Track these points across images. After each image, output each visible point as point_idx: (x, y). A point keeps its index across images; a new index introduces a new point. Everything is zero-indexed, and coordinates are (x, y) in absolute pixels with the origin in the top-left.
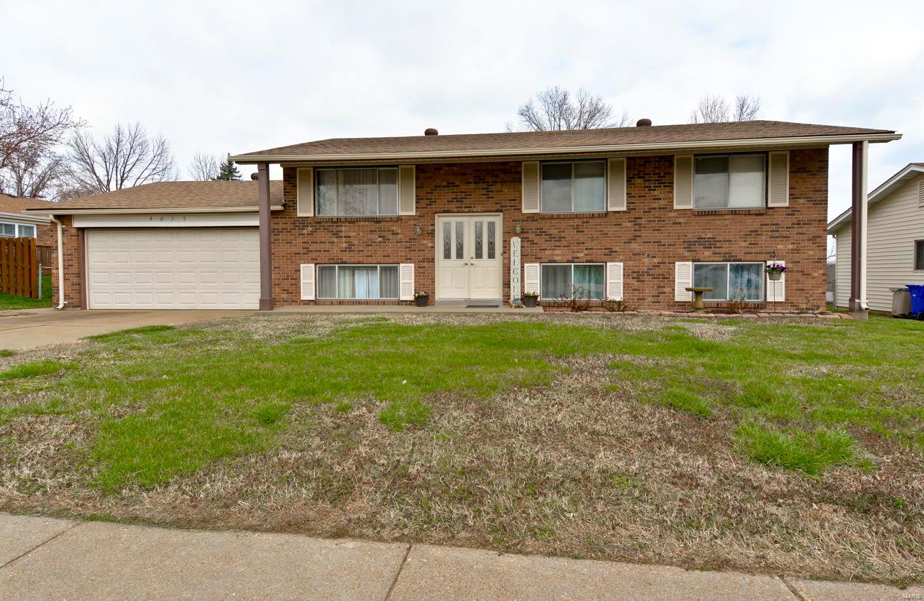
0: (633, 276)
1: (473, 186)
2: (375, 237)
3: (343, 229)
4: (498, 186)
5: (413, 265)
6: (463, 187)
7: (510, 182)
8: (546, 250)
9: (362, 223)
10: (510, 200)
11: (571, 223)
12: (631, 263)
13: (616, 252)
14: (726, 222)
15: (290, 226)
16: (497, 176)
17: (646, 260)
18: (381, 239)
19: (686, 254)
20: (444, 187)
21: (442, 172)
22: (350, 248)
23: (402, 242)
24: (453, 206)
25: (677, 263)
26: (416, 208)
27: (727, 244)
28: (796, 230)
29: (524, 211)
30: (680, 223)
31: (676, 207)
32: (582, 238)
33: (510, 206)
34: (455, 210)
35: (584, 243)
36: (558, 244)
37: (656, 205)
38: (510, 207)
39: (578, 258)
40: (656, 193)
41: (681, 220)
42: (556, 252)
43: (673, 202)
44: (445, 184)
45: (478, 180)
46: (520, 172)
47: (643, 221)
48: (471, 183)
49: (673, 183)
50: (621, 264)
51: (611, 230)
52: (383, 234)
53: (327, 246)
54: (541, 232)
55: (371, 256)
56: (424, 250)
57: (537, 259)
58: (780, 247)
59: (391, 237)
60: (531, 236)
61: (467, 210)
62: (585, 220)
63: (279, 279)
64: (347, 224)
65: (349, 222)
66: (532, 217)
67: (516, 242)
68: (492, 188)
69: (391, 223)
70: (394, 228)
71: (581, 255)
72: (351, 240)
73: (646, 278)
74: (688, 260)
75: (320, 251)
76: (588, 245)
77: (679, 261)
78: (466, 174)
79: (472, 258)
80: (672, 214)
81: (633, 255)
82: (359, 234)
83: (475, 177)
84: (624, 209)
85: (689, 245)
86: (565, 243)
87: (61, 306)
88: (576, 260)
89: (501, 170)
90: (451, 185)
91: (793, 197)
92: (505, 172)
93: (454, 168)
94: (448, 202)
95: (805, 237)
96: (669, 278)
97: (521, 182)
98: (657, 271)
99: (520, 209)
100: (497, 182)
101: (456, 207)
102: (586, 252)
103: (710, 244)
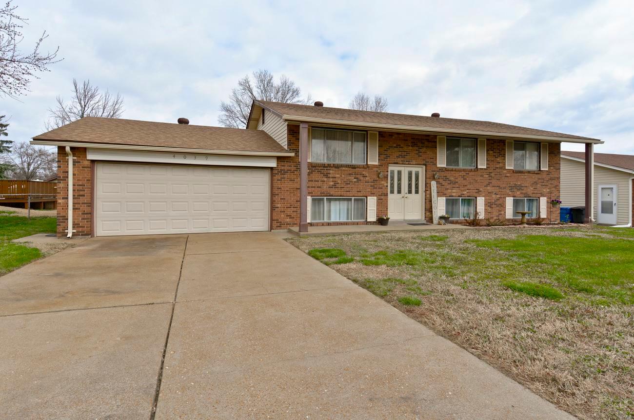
0: (489, 204)
1: (411, 148)
2: (352, 178)
3: (331, 172)
4: (424, 150)
5: (375, 198)
6: (405, 148)
7: (431, 147)
8: (448, 189)
9: (344, 168)
10: (431, 158)
11: (461, 174)
12: (487, 198)
13: (481, 191)
14: (525, 177)
15: (293, 168)
16: (424, 143)
17: (494, 196)
18: (355, 180)
19: (510, 193)
20: (395, 147)
21: (394, 137)
22: (335, 186)
23: (369, 182)
24: (399, 160)
25: (507, 198)
26: (379, 160)
27: (525, 189)
28: (550, 182)
29: (438, 166)
30: (508, 177)
31: (507, 168)
32: (465, 183)
33: (431, 162)
34: (401, 162)
35: (466, 186)
36: (454, 186)
37: (498, 166)
38: (429, 163)
39: (464, 194)
40: (498, 159)
41: (508, 175)
42: (454, 191)
43: (505, 165)
44: (395, 145)
45: (414, 144)
46: (436, 142)
47: (492, 175)
48: (409, 146)
49: (505, 154)
50: (483, 198)
51: (479, 178)
52: (357, 176)
53: (320, 184)
54: (446, 179)
55: (349, 191)
56: (382, 188)
57: (444, 195)
58: (544, 190)
59: (362, 178)
60: (441, 181)
61: (407, 163)
62: (467, 173)
63: (284, 208)
64: (334, 169)
65: (335, 167)
66: (441, 169)
67: (434, 184)
68: (421, 150)
69: (362, 169)
70: (364, 173)
71: (465, 193)
72: (336, 179)
73: (494, 206)
74: (511, 196)
75: (315, 187)
76: (469, 187)
77: (509, 197)
78: (407, 140)
79: (406, 193)
80: (505, 171)
81: (489, 193)
82: (341, 176)
83: (412, 142)
84: (485, 167)
85: (511, 188)
86: (458, 186)
87: (70, 235)
88: (463, 196)
89: (426, 139)
90: (398, 146)
91: (549, 166)
92: (428, 141)
93: (400, 136)
94: (397, 157)
95: (553, 186)
96: (503, 206)
97: (436, 147)
98: (498, 202)
99: (436, 164)
100: (424, 147)
101: (402, 161)
102: (468, 191)
103: (520, 188)
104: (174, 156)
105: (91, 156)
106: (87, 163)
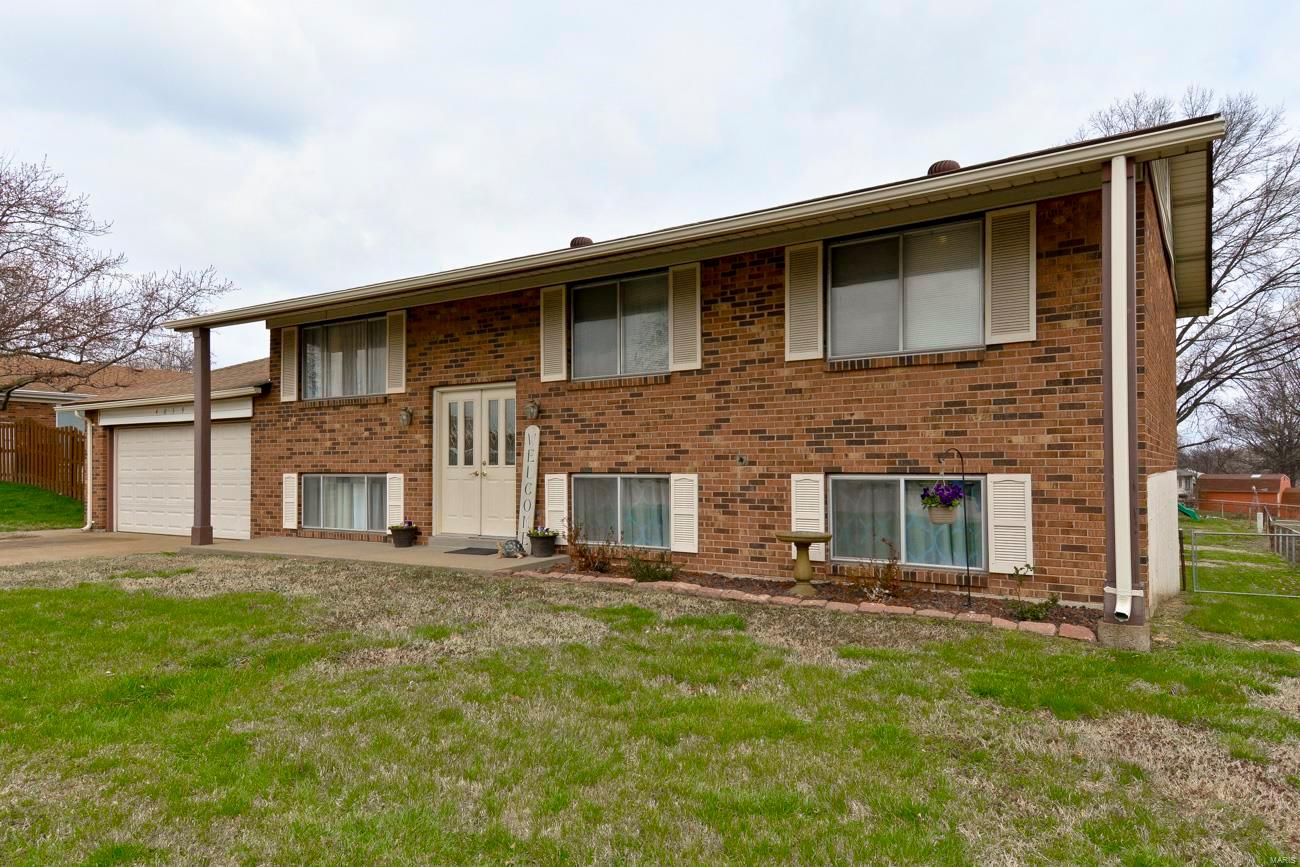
0: (716, 501)
1: (476, 337)
2: (360, 430)
3: (327, 418)
4: (508, 337)
5: (401, 476)
6: (465, 341)
7: (527, 326)
8: (576, 448)
9: (347, 408)
10: (526, 359)
11: (614, 396)
12: (712, 475)
13: (686, 452)
14: (894, 385)
15: (274, 417)
16: (509, 318)
17: (739, 470)
18: (366, 434)
19: (813, 457)
20: (441, 342)
21: (438, 317)
22: (332, 451)
23: (390, 438)
24: (451, 373)
25: (794, 477)
26: (408, 380)
27: (896, 435)
28: (1058, 398)
29: (544, 378)
30: (800, 391)
31: (789, 356)
32: (633, 425)
33: (526, 370)
34: (454, 381)
35: (634, 435)
36: (594, 437)
37: (753, 355)
38: (523, 372)
39: (625, 464)
40: (754, 329)
41: (802, 384)
42: (594, 453)
43: (783, 346)
44: (441, 337)
45: (485, 327)
46: (538, 308)
47: (731, 389)
48: (474, 333)
49: (783, 306)
50: (694, 477)
51: (677, 407)
52: (370, 425)
53: (309, 446)
54: (569, 416)
55: (356, 461)
56: (416, 451)
57: (564, 466)
58: (1018, 440)
59: (378, 429)
60: (555, 423)
61: (468, 380)
62: (636, 390)
63: (263, 496)
64: (331, 411)
65: (335, 408)
66: (555, 389)
67: (533, 433)
68: (501, 340)
69: (378, 408)
70: (382, 415)
71: (629, 458)
72: (335, 435)
73: (739, 507)
74: (816, 471)
75: (303, 453)
76: (642, 438)
77: (800, 471)
78: (467, 318)
79: (484, 464)
80: (786, 372)
81: (717, 457)
82: (343, 426)
83: (479, 322)
84: (697, 365)
85: (818, 438)
86: (605, 436)
87: (88, 526)
88: (622, 469)
89: (514, 306)
90: (450, 338)
91: (1046, 315)
92: (519, 309)
93: (453, 310)
94: (446, 367)
95: (1083, 414)
96: (779, 506)
97: (539, 325)
98: (758, 493)
99: (539, 375)
100: (508, 329)
101: (456, 376)
102: (638, 452)
103: (861, 433)
104: (165, 412)
105: (104, 422)
106: (101, 430)
